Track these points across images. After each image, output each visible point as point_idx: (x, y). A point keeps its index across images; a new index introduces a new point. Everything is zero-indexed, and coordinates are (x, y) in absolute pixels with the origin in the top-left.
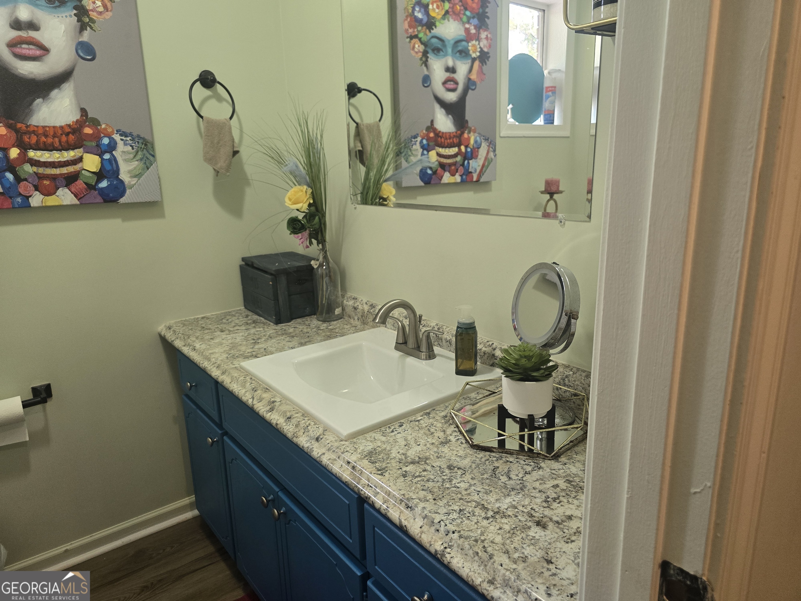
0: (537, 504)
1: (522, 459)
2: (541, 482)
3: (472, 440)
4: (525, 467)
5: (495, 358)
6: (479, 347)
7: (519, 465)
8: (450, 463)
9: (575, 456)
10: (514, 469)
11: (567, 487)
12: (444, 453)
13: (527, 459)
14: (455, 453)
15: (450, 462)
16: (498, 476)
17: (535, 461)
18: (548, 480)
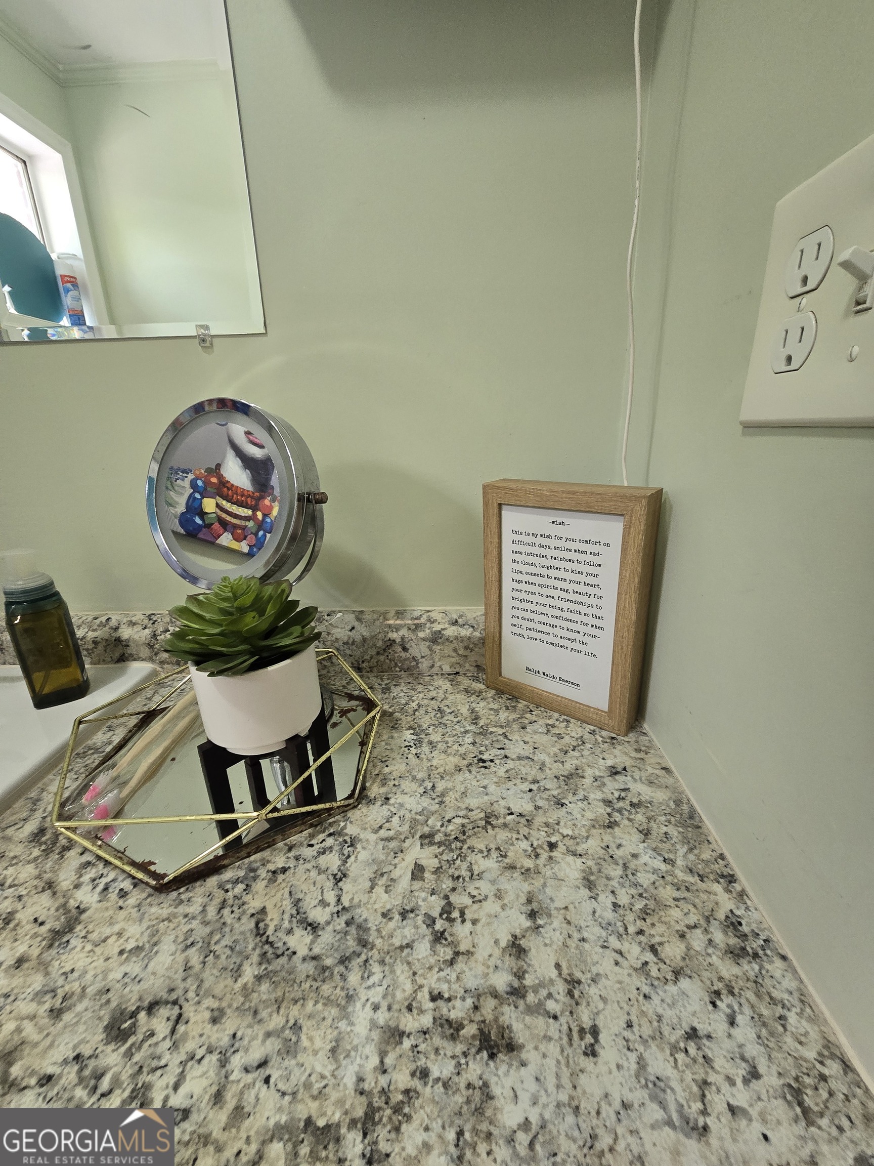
0: (430, 968)
1: (301, 844)
2: (383, 881)
3: (152, 868)
4: (323, 860)
5: (124, 643)
6: (79, 633)
7: (308, 866)
8: (114, 1004)
9: (386, 770)
10: (305, 889)
11: (436, 856)
12: (76, 974)
13: (312, 836)
14: (113, 946)
15: (108, 1001)
16: (280, 944)
17: (332, 831)
18: (392, 867)
